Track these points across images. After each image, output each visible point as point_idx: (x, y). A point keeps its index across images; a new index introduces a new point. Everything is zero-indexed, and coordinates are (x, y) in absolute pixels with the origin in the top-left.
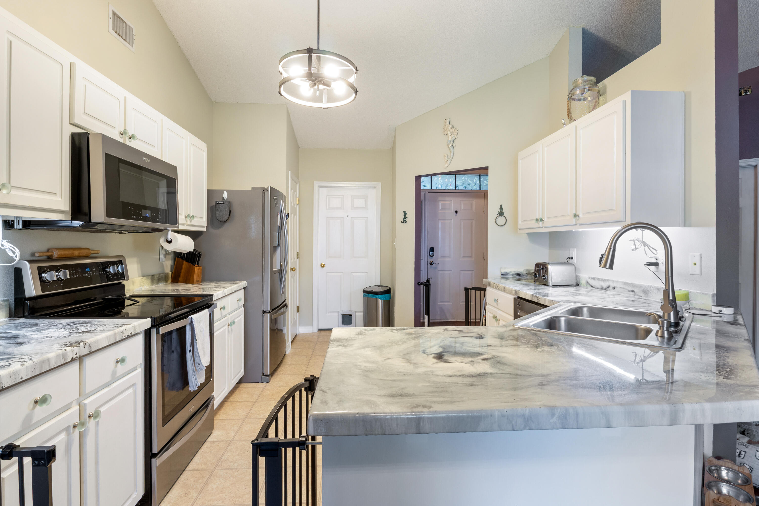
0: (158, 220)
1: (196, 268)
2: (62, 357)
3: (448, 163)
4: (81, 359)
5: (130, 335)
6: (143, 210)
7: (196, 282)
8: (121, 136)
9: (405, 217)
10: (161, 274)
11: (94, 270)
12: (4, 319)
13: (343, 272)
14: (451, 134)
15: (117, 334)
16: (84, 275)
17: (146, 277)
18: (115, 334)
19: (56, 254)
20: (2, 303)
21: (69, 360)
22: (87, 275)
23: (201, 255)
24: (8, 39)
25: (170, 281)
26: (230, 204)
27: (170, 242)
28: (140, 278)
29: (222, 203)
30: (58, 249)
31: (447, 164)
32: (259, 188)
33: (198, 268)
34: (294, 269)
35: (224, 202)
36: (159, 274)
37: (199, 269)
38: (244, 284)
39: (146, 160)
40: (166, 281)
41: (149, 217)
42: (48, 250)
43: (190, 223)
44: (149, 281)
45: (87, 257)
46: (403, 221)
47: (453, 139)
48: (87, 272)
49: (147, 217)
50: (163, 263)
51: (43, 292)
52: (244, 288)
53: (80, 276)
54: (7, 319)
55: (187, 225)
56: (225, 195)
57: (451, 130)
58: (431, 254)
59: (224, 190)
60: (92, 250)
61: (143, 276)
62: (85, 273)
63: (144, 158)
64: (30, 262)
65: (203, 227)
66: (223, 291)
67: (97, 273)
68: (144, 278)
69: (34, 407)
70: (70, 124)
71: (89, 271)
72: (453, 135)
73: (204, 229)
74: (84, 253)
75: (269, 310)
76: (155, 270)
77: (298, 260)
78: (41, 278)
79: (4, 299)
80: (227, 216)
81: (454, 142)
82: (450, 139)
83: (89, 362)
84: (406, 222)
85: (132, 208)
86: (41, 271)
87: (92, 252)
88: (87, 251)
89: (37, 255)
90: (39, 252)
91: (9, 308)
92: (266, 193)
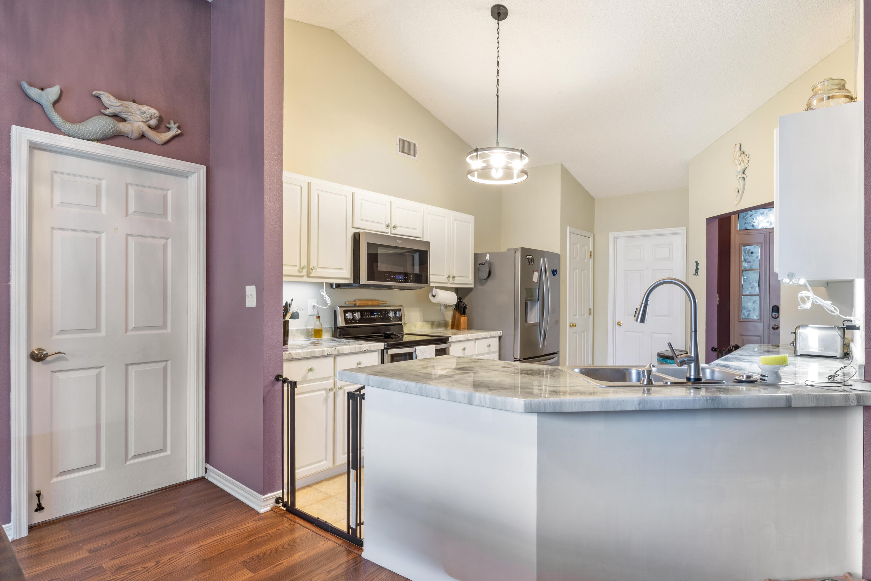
0: (409, 281)
1: (462, 317)
2: (322, 352)
3: (738, 199)
4: (335, 356)
5: (366, 350)
6: (396, 275)
7: (463, 329)
8: (387, 228)
9: (697, 269)
10: (441, 321)
11: (379, 314)
12: (329, 338)
13: (642, 332)
14: (739, 163)
15: (357, 348)
16: (372, 317)
17: (426, 322)
18: (355, 348)
19: (358, 303)
20: (328, 329)
21: (326, 354)
22: (374, 317)
23: (467, 307)
24: (318, 193)
25: (450, 327)
26: (490, 264)
27: (434, 296)
28: (421, 323)
29: (483, 264)
30: (358, 300)
31: (737, 201)
32: (511, 249)
33: (464, 317)
34: (574, 325)
35: (484, 263)
36: (439, 321)
37: (464, 319)
38: (499, 333)
39: (400, 242)
40: (445, 327)
41: (401, 280)
42: (355, 301)
43: (453, 282)
44: (429, 326)
45: (378, 306)
46: (694, 273)
47: (742, 169)
48: (374, 315)
49: (400, 280)
50: (445, 313)
51: (345, 324)
52: (500, 337)
53: (370, 317)
54: (331, 337)
55: (451, 283)
56: (488, 257)
57: (740, 158)
58: (773, 314)
59: (486, 254)
60: (381, 301)
61: (425, 321)
62: (373, 316)
63: (398, 241)
64: (340, 307)
65: (471, 284)
66: (464, 335)
67: (381, 316)
68: (424, 323)
69: (308, 373)
70: (352, 228)
71: (376, 315)
72: (742, 164)
73: (472, 286)
74: (375, 303)
75: (519, 358)
76: (437, 318)
77: (591, 317)
78: (345, 316)
79: (330, 327)
80: (487, 275)
81: (745, 172)
82: (739, 170)
83: (339, 359)
84: (698, 275)
85: (387, 274)
86: (345, 312)
87: (381, 303)
88: (377, 302)
89: (347, 303)
90: (348, 302)
91: (332, 332)
92: (517, 253)
